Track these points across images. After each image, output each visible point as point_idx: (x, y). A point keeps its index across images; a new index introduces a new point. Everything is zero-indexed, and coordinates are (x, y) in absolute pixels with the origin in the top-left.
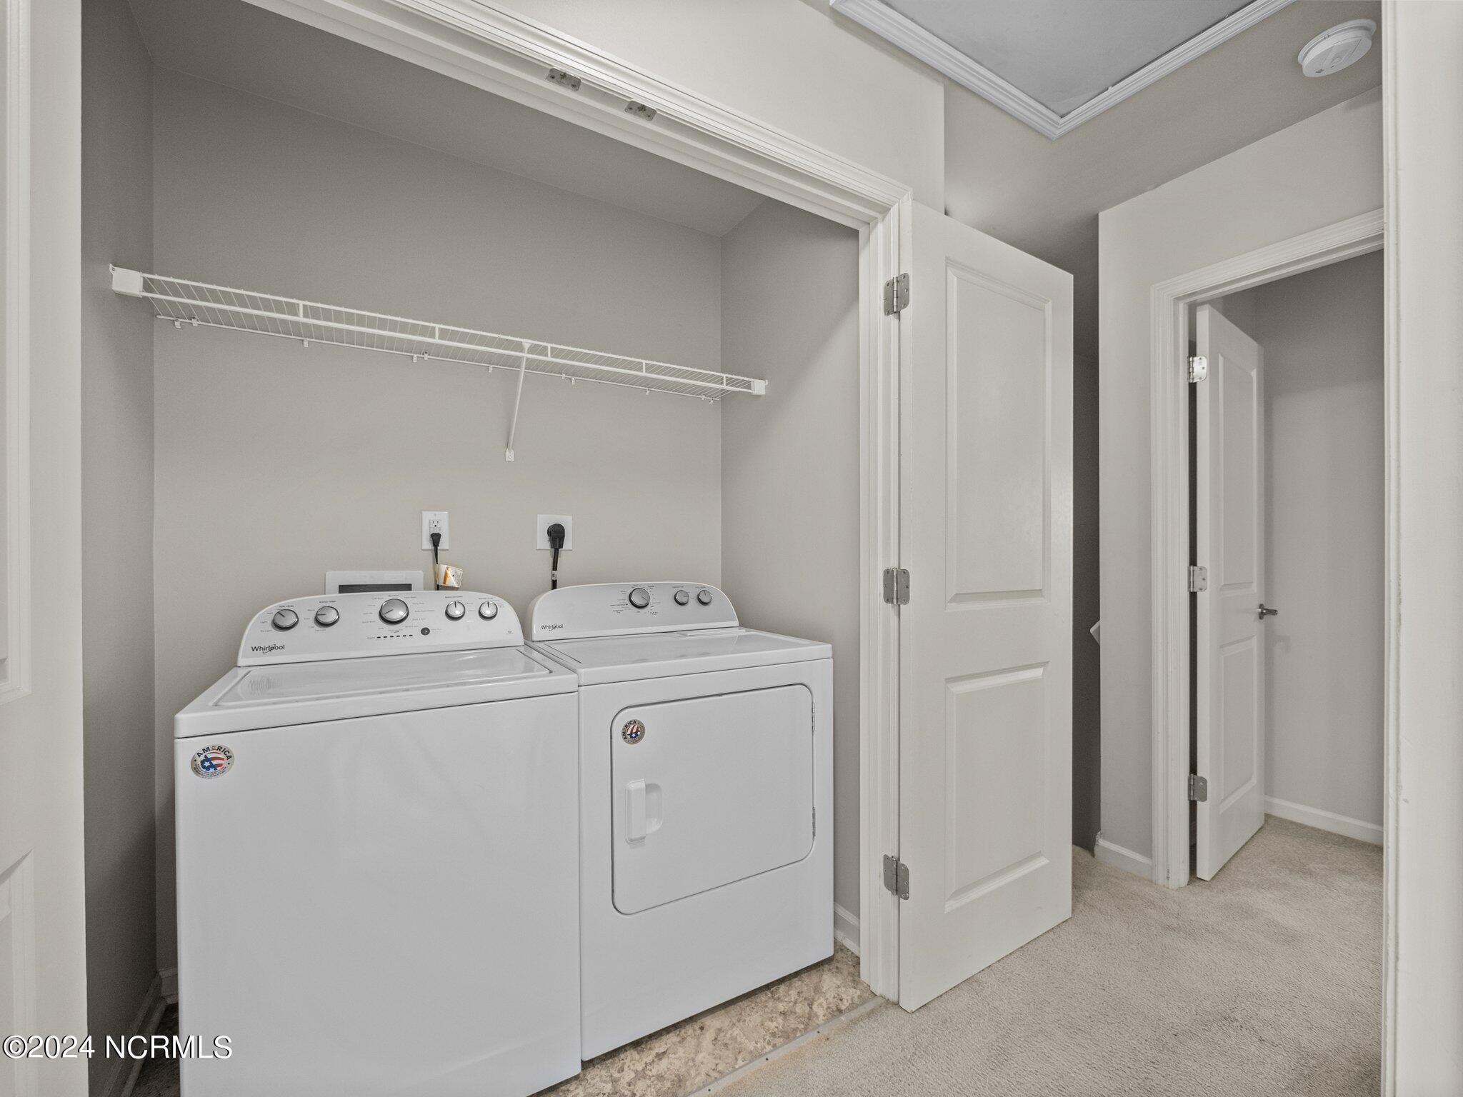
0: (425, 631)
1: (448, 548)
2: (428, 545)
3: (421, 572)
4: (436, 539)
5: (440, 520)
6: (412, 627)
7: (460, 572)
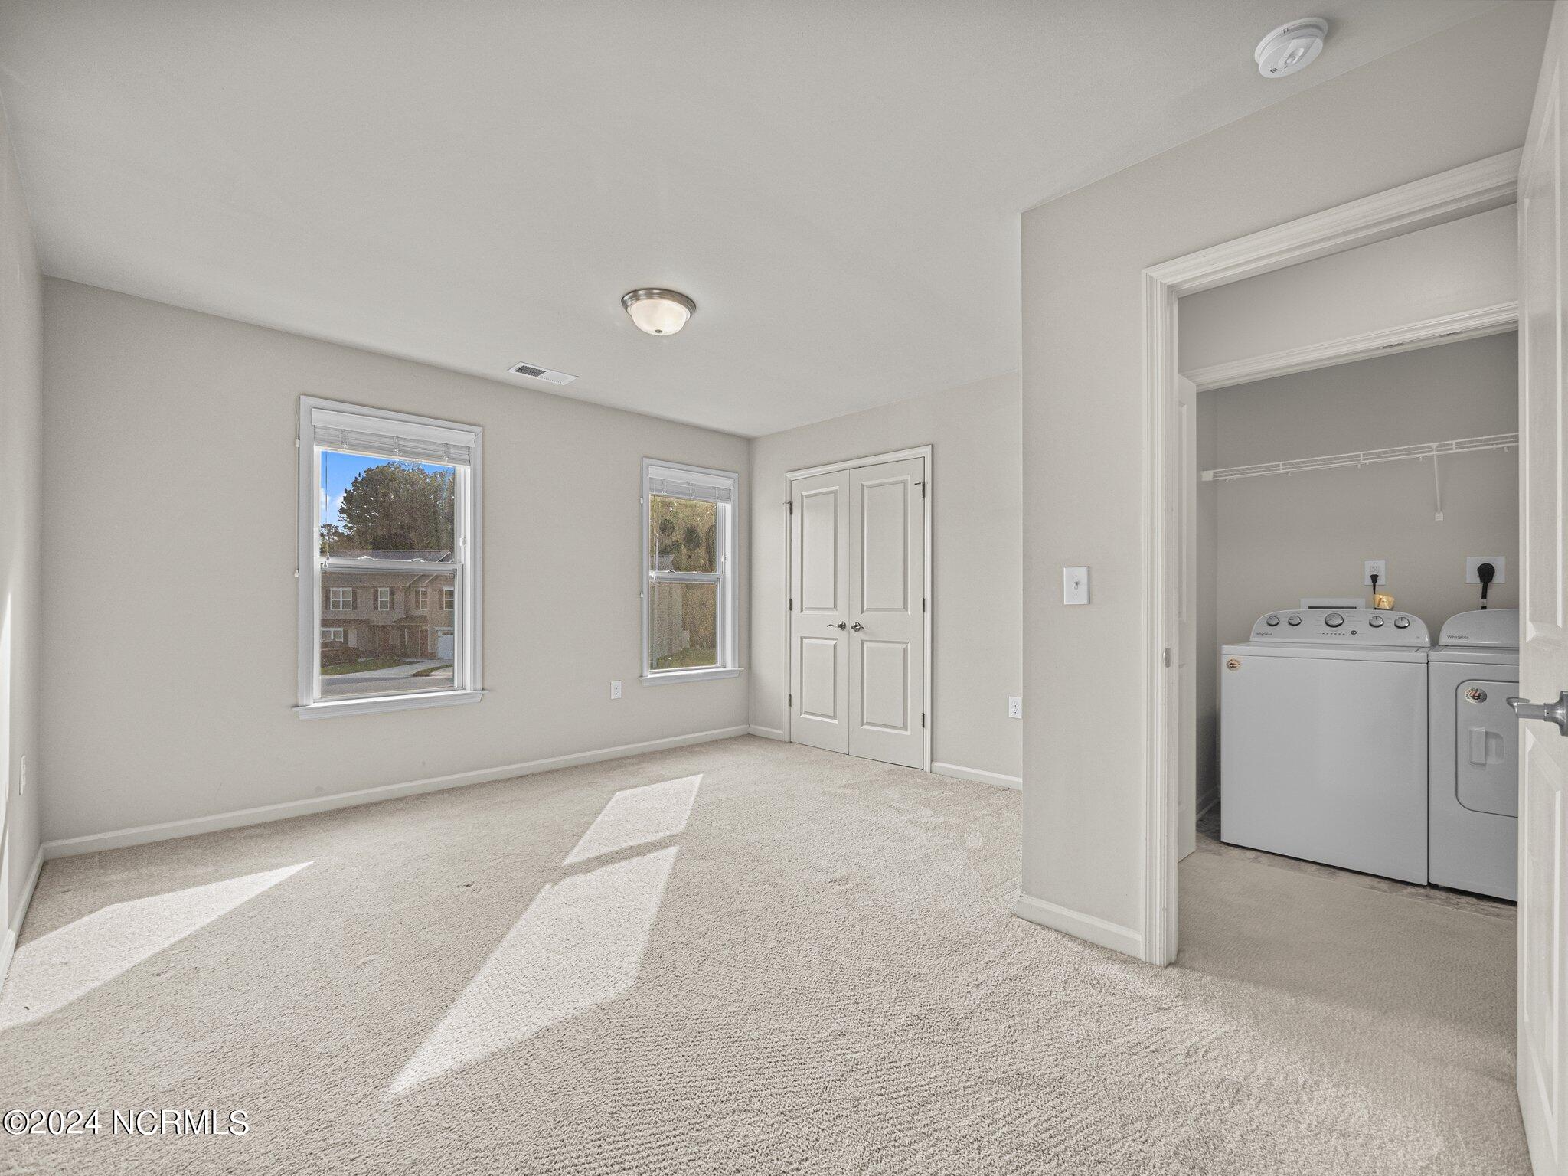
0: (1354, 632)
1: (1384, 583)
2: (1369, 582)
3: (1364, 600)
4: (1374, 578)
5: (1380, 567)
6: (1346, 629)
7: (1391, 599)
